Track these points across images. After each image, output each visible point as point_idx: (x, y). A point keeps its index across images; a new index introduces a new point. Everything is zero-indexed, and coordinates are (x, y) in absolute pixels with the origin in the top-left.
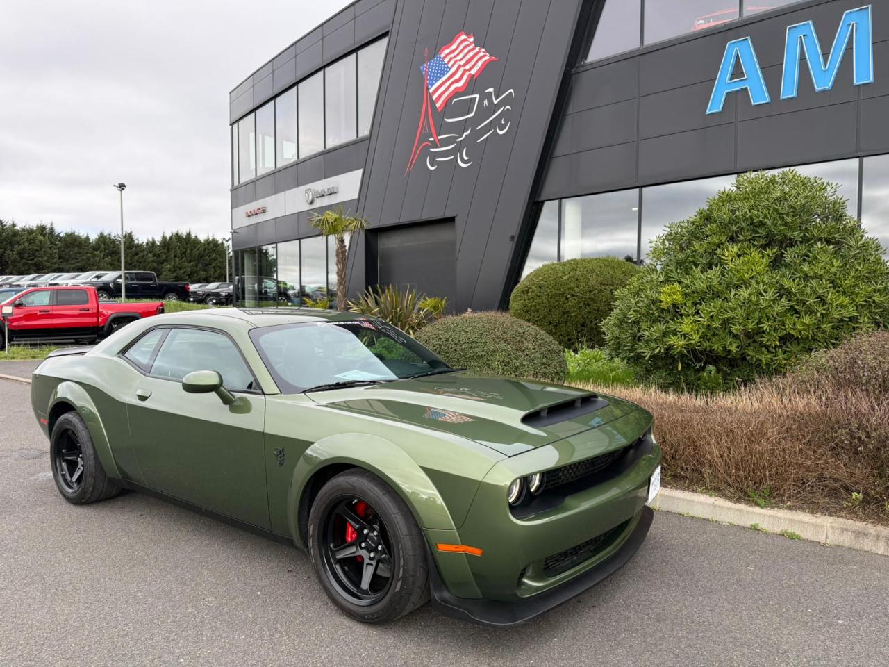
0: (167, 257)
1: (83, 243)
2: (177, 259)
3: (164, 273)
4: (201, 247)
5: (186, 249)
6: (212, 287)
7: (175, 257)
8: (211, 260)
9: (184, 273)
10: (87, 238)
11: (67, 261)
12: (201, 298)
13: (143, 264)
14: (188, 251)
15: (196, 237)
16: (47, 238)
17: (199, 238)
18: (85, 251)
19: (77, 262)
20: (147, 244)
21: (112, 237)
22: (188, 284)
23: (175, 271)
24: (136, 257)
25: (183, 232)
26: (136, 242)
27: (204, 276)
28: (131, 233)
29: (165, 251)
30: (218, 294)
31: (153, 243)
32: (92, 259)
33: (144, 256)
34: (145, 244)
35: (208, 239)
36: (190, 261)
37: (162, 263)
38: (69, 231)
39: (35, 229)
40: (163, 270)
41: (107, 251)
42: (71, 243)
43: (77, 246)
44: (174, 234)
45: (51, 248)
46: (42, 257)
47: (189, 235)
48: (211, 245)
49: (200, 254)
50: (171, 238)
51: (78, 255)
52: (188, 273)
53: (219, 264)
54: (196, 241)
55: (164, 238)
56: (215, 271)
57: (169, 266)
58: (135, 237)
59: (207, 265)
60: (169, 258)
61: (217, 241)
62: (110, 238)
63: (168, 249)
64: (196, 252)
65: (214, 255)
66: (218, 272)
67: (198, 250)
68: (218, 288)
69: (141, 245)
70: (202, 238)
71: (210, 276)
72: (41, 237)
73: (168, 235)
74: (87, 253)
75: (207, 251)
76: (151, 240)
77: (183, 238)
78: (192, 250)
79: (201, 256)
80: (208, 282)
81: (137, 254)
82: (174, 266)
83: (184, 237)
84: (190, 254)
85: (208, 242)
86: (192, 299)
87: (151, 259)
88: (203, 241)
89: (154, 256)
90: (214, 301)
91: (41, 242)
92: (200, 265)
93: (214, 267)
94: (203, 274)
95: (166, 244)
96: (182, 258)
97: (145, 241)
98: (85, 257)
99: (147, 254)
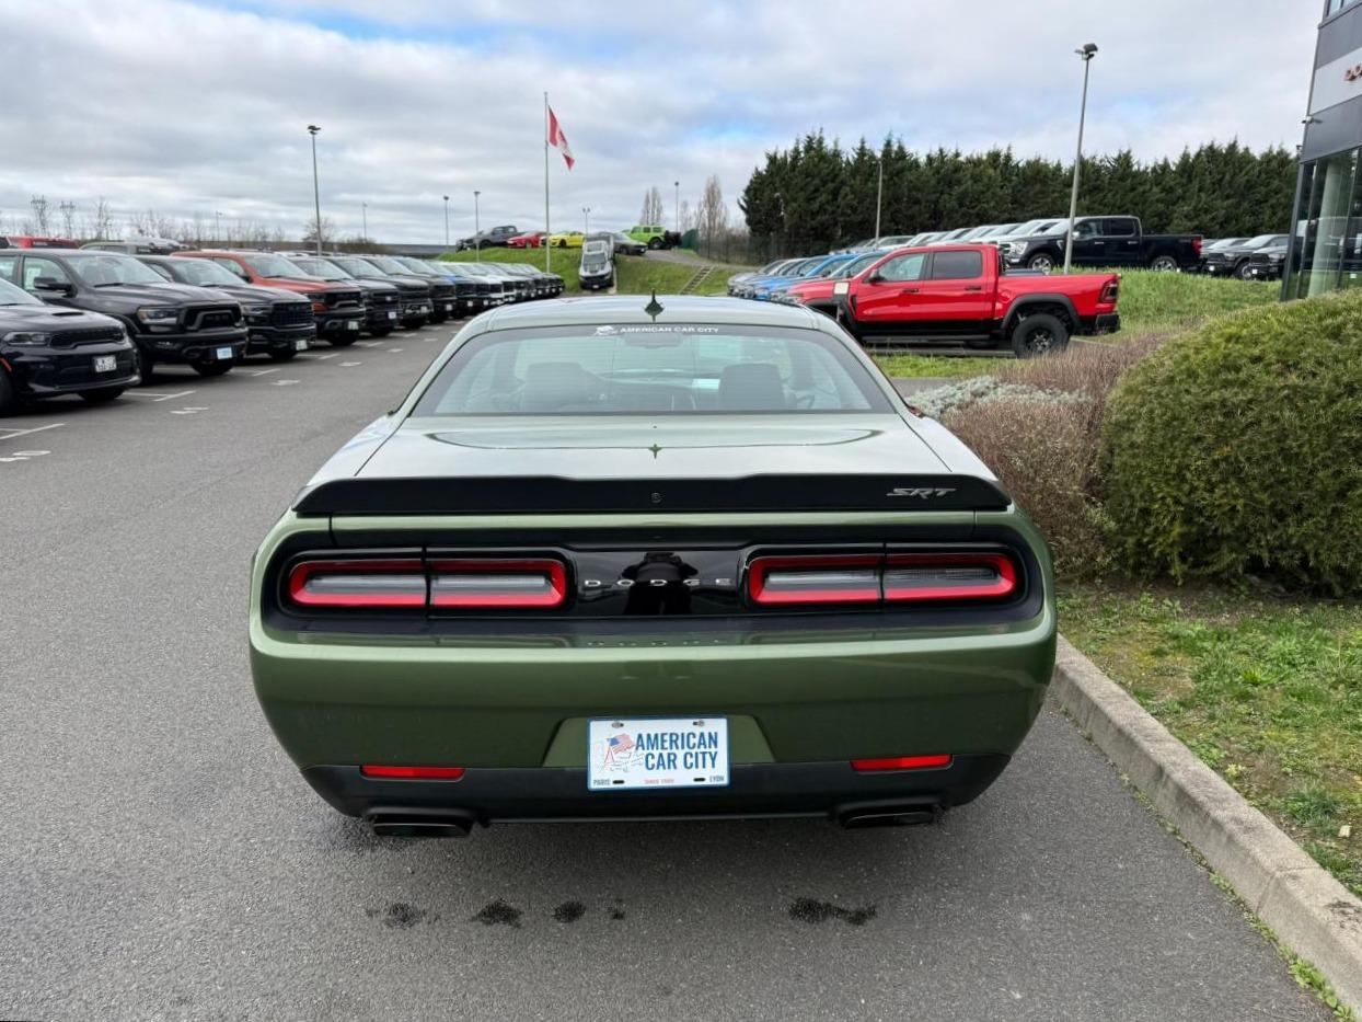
0: (1185, 192)
1: (1050, 175)
2: (1203, 195)
3: (1176, 222)
4: (1253, 168)
5: (1224, 175)
6: (1256, 244)
7: (1200, 190)
8: (1267, 194)
9: (1213, 219)
10: (1058, 168)
11: (1023, 205)
12: (1230, 265)
13: (1140, 207)
14: (1228, 177)
15: (1247, 149)
16: (998, 171)
17: (1251, 151)
18: (1051, 188)
19: (1037, 208)
20: (1154, 170)
21: (1097, 162)
22: (1200, 239)
23: (1197, 216)
24: (1132, 194)
25: (1222, 143)
26: (1135, 168)
27: (1248, 225)
28: (1129, 152)
29: (1184, 180)
30: (1264, 258)
31: (1165, 167)
32: (1059, 202)
33: (1144, 192)
34: (1149, 170)
35: (1271, 152)
36: (1228, 197)
37: (1174, 204)
38: (1032, 158)
39: (985, 157)
40: (1176, 215)
41: (1085, 187)
42: (1032, 178)
43: (1041, 181)
44: (1205, 147)
45: (1002, 187)
46: (988, 202)
47: (1233, 147)
48: (1274, 164)
49: (1248, 181)
50: (1198, 155)
51: (1040, 196)
52: (1220, 220)
53: (1283, 200)
54: (1247, 158)
55: (1185, 157)
56: (1274, 213)
57: (1185, 208)
58: (1134, 160)
59: (1259, 203)
60: (1188, 194)
61: (1288, 155)
62: (1093, 165)
63: (1189, 177)
64: (1242, 179)
65: (1276, 183)
66: (1280, 214)
67: (1247, 173)
68: (1267, 245)
69: (1145, 172)
70: (1257, 152)
71: (1261, 225)
72: (991, 171)
73: (1193, 152)
74: (1053, 192)
75: (1263, 176)
76: (1161, 162)
77: (1221, 154)
78: (1232, 177)
79: (1249, 186)
80: (1254, 233)
81: (1133, 189)
82: (1195, 207)
83: (1224, 151)
84: (1230, 183)
85: (1268, 158)
86: (1212, 268)
87: (1154, 198)
88: (1258, 158)
89: (1163, 190)
90: (1255, 272)
91: (990, 178)
92: (1246, 204)
93: (1272, 207)
94: (1248, 221)
95: (1188, 167)
96: (1214, 192)
97: (1151, 165)
98: (1049, 200)
99: (1151, 189)
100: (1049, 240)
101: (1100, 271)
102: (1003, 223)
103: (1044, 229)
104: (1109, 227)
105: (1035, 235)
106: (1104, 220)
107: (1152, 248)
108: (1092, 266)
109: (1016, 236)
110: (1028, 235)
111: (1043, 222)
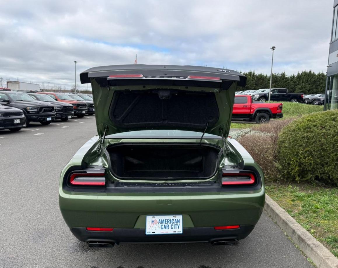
0: (299, 83)
1: (264, 78)
2: (303, 84)
3: (297, 90)
4: (316, 77)
5: (308, 78)
6: (317, 96)
7: (303, 82)
8: (319, 84)
9: (306, 90)
10: (267, 76)
11: (258, 85)
12: (311, 101)
13: (288, 86)
14: (309, 79)
15: (314, 73)
16: (251, 77)
17: (315, 73)
18: (265, 81)
20: (291, 77)
22: (303, 95)
23: (302, 89)
24: (285, 83)
25: (308, 71)
26: (286, 77)
27: (315, 91)
28: (284, 73)
29: (299, 80)
30: (319, 100)
31: (294, 76)
32: (267, 85)
33: (289, 82)
34: (290, 77)
35: (320, 73)
36: (310, 84)
37: (296, 86)
38: (260, 74)
39: (248, 73)
40: (297, 88)
41: (274, 81)
42: (260, 78)
43: (262, 79)
45: (252, 81)
46: (249, 84)
47: (310, 72)
48: (321, 76)
49: (314, 80)
50: (302, 74)
51: (262, 83)
52: (308, 90)
53: (323, 85)
54: (314, 75)
55: (299, 74)
56: (321, 88)
57: (299, 87)
58: (286, 75)
59: (317, 86)
60: (300, 83)
61: (324, 74)
63: (300, 79)
64: (313, 80)
65: (321, 81)
66: (323, 89)
67: (314, 78)
68: (320, 96)
69: (288, 78)
70: (316, 73)
71: (318, 91)
72: (249, 77)
73: (300, 73)
74: (265, 82)
75: (318, 79)
76: (292, 75)
77: (307, 73)
78: (311, 79)
79: (315, 82)
80: (316, 93)
81: (286, 82)
82: (302, 86)
84: (310, 81)
85: (319, 75)
86: (306, 102)
87: (291, 84)
89: (293, 82)
90: (317, 103)
91: (249, 78)
92: (314, 86)
93: (321, 87)
94: (315, 90)
95: (299, 77)
96: (306, 83)
97: (290, 76)
98: (264, 84)
100: (265, 94)
101: (278, 102)
102: (253, 90)
103: (263, 91)
104: (279, 91)
105: (261, 93)
106: (278, 90)
107: (291, 97)
108: (276, 101)
109: (256, 93)
110: (259, 93)
111: (263, 90)
